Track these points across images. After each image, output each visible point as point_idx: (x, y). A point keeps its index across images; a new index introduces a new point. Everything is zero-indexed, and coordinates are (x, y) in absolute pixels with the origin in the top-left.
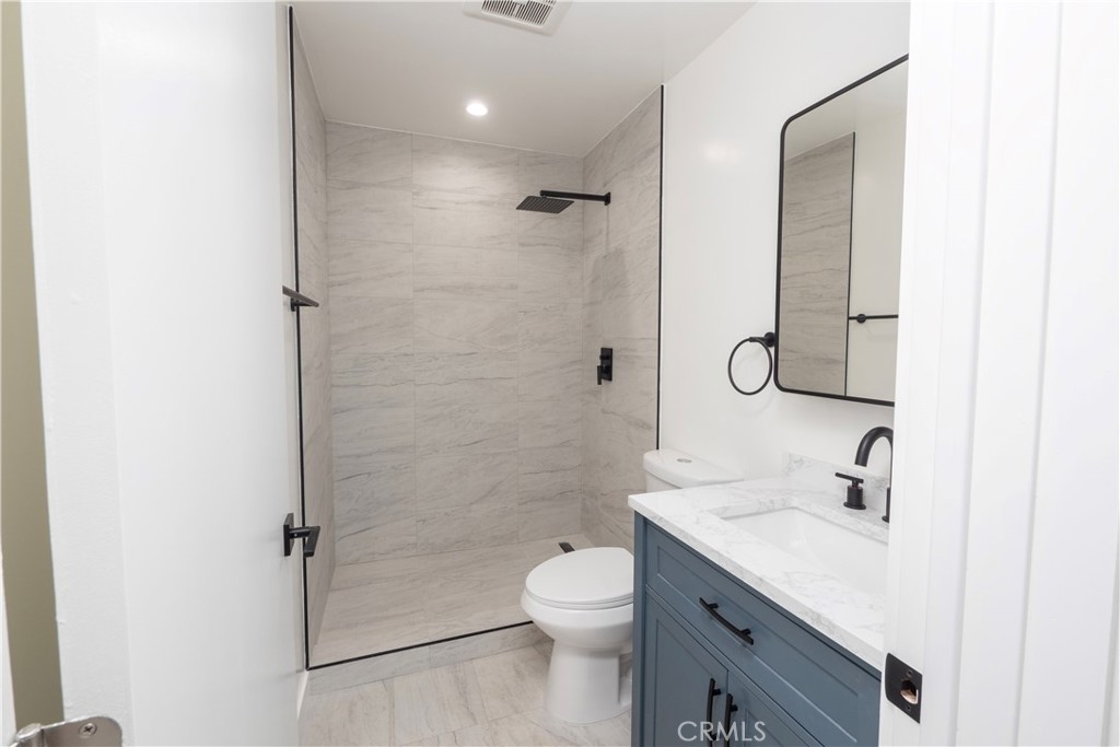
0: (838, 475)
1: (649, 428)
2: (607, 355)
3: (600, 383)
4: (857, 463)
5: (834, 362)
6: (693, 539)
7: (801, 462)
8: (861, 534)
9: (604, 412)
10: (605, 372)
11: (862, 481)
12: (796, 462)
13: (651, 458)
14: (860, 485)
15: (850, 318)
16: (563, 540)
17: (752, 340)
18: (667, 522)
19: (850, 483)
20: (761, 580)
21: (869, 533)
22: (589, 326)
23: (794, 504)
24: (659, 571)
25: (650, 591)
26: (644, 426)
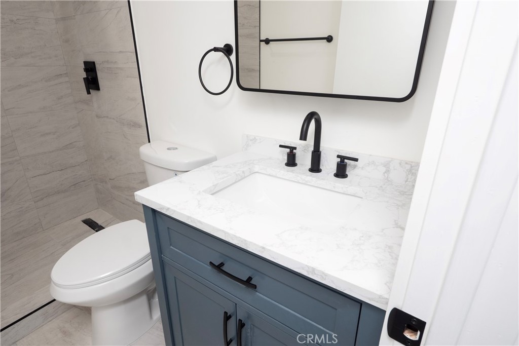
0: (281, 146)
1: (140, 126)
2: (90, 68)
3: (89, 93)
4: (301, 139)
5: (253, 70)
6: (200, 222)
7: (254, 140)
8: (299, 183)
9: (97, 116)
10: (92, 82)
11: (295, 148)
12: (251, 140)
13: (146, 150)
14: (294, 151)
15: (261, 41)
16: (85, 217)
17: (216, 49)
18: (175, 211)
19: (288, 150)
20: (263, 248)
21: (304, 182)
22: (67, 41)
23: (256, 170)
24: (171, 245)
25: (166, 259)
26: (136, 125)
